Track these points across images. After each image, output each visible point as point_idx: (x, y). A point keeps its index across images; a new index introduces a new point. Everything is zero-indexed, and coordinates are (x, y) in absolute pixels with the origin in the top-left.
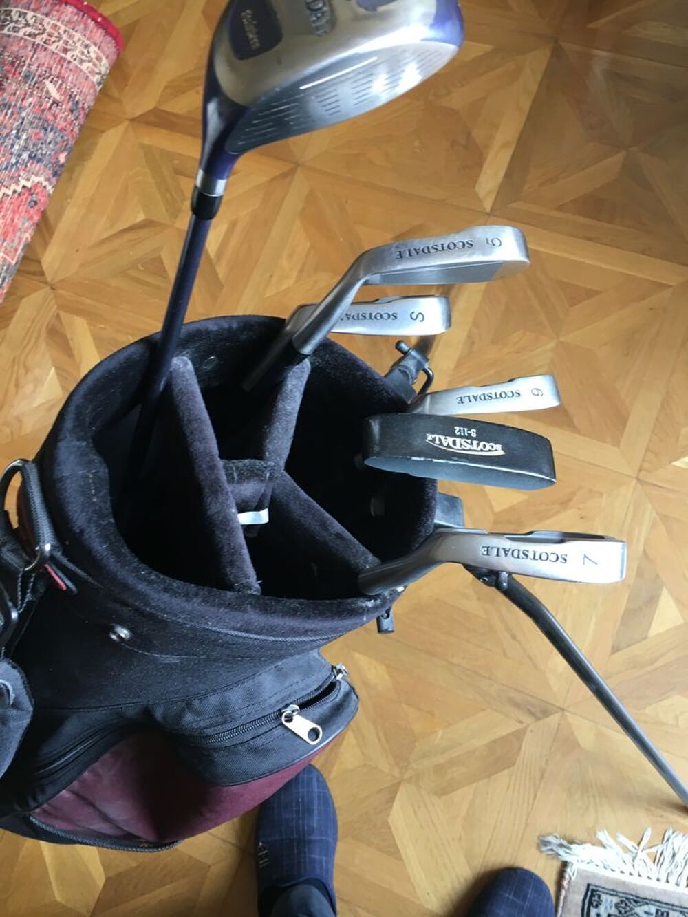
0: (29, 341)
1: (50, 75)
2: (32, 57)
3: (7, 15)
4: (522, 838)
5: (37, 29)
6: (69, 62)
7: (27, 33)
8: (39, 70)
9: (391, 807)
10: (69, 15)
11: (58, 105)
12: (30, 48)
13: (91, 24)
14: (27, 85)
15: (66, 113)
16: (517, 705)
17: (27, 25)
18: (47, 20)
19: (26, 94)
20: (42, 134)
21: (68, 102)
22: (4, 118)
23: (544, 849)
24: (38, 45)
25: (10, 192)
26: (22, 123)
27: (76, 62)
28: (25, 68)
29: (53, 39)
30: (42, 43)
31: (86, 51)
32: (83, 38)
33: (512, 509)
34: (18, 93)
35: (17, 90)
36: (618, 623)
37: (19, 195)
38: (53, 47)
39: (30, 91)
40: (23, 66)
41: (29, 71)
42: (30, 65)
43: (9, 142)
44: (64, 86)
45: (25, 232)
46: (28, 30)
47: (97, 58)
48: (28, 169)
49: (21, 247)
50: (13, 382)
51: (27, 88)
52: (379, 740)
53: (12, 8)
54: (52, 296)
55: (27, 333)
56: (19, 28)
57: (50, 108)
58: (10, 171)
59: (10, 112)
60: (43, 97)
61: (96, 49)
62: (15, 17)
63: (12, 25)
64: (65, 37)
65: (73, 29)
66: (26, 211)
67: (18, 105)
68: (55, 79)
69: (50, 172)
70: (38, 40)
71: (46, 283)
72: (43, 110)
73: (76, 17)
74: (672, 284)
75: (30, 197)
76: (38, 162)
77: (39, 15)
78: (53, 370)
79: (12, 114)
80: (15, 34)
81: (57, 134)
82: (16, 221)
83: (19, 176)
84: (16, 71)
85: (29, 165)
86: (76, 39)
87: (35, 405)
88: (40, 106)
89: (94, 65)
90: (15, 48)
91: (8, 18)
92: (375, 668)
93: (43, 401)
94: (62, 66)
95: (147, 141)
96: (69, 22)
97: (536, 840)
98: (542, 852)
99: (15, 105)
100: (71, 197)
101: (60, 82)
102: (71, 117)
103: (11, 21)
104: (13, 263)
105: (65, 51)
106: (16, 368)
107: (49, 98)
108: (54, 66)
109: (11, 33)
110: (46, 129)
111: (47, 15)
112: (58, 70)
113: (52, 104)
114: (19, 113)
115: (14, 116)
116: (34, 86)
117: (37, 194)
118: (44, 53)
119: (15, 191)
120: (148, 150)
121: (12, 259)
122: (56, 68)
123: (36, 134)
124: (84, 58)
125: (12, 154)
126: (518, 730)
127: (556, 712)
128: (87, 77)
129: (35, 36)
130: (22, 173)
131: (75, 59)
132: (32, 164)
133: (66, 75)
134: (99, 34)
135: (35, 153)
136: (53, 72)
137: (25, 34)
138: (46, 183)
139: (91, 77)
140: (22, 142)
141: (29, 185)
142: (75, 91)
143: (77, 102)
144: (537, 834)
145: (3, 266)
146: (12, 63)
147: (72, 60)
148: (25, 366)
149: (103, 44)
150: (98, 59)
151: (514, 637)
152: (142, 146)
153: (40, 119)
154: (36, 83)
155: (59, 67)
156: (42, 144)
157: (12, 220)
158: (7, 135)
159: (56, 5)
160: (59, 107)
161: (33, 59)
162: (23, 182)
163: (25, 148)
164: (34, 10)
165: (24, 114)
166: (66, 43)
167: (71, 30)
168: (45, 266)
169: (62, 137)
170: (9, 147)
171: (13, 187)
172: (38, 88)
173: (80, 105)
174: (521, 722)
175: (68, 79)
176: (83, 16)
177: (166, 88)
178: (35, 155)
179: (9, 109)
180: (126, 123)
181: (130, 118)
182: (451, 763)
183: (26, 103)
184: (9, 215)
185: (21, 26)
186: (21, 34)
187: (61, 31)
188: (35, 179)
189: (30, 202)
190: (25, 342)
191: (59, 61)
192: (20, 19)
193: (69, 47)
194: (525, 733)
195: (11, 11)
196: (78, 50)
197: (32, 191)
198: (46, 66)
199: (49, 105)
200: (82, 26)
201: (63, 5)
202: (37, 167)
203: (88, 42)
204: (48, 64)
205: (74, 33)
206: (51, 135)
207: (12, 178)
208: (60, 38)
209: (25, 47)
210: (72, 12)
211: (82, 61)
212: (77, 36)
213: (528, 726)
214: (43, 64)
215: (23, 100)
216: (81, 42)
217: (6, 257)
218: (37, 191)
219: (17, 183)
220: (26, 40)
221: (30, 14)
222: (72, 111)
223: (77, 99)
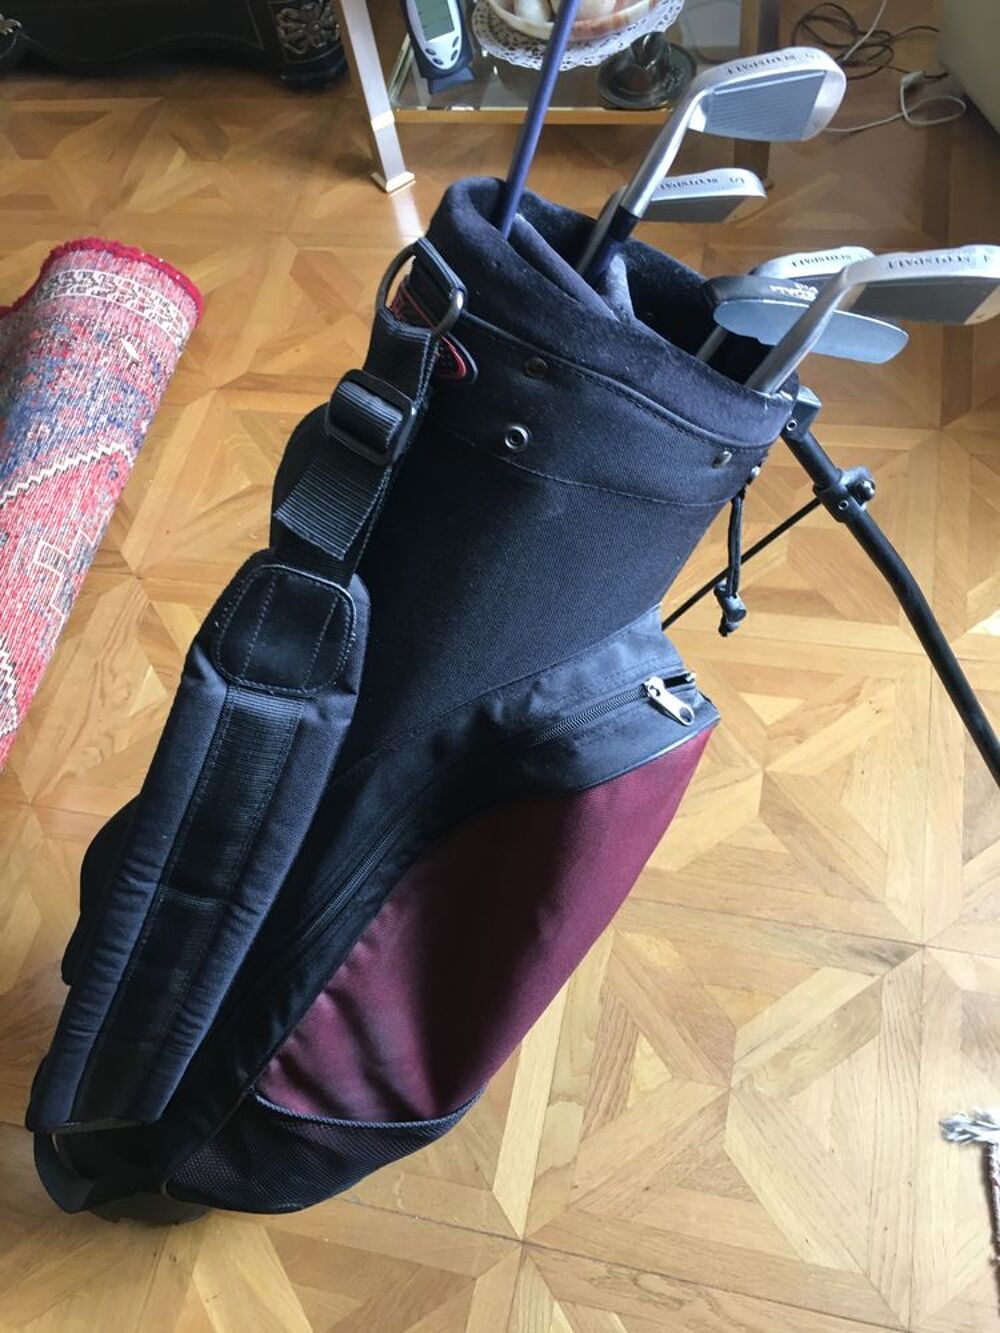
0: (114, 642)
1: (126, 334)
2: (104, 315)
3: (67, 278)
4: (917, 1130)
5: (107, 287)
6: (147, 320)
7: (96, 292)
8: (113, 329)
9: (724, 1128)
10: (144, 273)
11: (137, 365)
12: (100, 306)
13: (169, 282)
14: (101, 344)
15: (147, 375)
16: (860, 953)
17: (95, 284)
18: (117, 279)
19: (99, 354)
20: (121, 397)
21: (150, 362)
22: (76, 380)
23: (952, 1136)
24: (110, 303)
25: (87, 459)
26: (97, 384)
27: (156, 321)
28: (95, 328)
29: (127, 297)
30: (114, 301)
31: (165, 309)
32: (160, 295)
33: (787, 719)
34: (90, 353)
35: (89, 349)
36: (961, 825)
37: (99, 462)
38: (128, 305)
39: (104, 350)
40: (93, 326)
41: (101, 330)
42: (101, 324)
43: (83, 404)
44: (143, 344)
45: (106, 508)
46: (96, 289)
47: (177, 318)
48: (107, 434)
49: (101, 527)
50: (97, 692)
51: (100, 348)
52: (685, 1039)
53: (73, 270)
54: (139, 586)
55: (110, 635)
56: (85, 289)
57: (129, 368)
58: (87, 436)
59: (81, 373)
60: (120, 356)
61: (176, 308)
62: (78, 277)
63: (77, 285)
64: (140, 295)
65: (149, 286)
66: (107, 483)
67: (91, 365)
68: (133, 338)
69: (132, 440)
70: (109, 298)
71: (130, 574)
72: (121, 371)
73: (151, 275)
74: (905, 448)
75: (110, 467)
76: (119, 426)
77: (108, 274)
78: (151, 667)
79: (85, 374)
80: (82, 294)
81: (138, 397)
82: (95, 493)
83: (98, 440)
84: (85, 330)
85: (108, 429)
86: (153, 297)
87: (132, 713)
88: (118, 366)
89: (175, 325)
90: (82, 309)
91: (70, 280)
92: (657, 945)
93: (141, 708)
94: (140, 324)
95: (242, 406)
96: (144, 280)
97: (937, 1129)
98: (951, 1141)
99: (88, 366)
100: (152, 478)
101: (138, 341)
102: (152, 380)
103: (74, 282)
104: (93, 544)
105: (142, 308)
106: (99, 675)
107: (127, 358)
108: (131, 325)
109: (76, 294)
110: (126, 392)
111: (117, 273)
112: (135, 329)
113: (131, 365)
114: (93, 374)
115: (88, 376)
116: (108, 345)
117: (118, 464)
118: (118, 311)
119: (93, 458)
120: (245, 416)
121: (92, 540)
122: (133, 326)
123: (115, 395)
124: (163, 317)
125: (87, 417)
126: (871, 986)
127: (915, 951)
128: (168, 338)
129: (105, 294)
130: (100, 438)
131: (154, 318)
132: (112, 428)
133: (145, 334)
134: (177, 293)
135: (114, 416)
136: (130, 330)
137: (92, 293)
138: (127, 453)
139: (172, 338)
140: (99, 404)
141: (109, 452)
142: (156, 351)
143: (159, 365)
144: (937, 1119)
145: (82, 546)
146: (81, 323)
147: (150, 319)
148: (111, 670)
149: (183, 304)
150: (179, 319)
151: (832, 870)
152: (238, 412)
153: (118, 379)
154: (111, 341)
155: (136, 325)
156: (122, 406)
157: (92, 492)
158: (81, 397)
159: (127, 262)
160: (139, 368)
161: (105, 318)
162: (102, 448)
163: (103, 411)
164: (100, 270)
165: (99, 374)
166: (143, 300)
167: (146, 288)
168: (126, 555)
169: (144, 402)
170: (84, 409)
171: (91, 453)
172: (114, 347)
173: (162, 368)
174: (872, 975)
175: (146, 338)
176: (159, 273)
177: (258, 351)
178: (115, 419)
179: (80, 369)
180: (215, 391)
181: (218, 385)
182: (792, 1049)
183: (101, 362)
184: (88, 485)
185: (87, 285)
186: (88, 293)
187: (136, 289)
188: (115, 446)
189: (111, 472)
190: (109, 644)
191: (136, 319)
192: (85, 279)
193: (145, 305)
194: (881, 988)
195: (72, 274)
196: (156, 308)
197: (113, 459)
198: (121, 323)
199: (127, 365)
200: (159, 284)
201: (136, 263)
202: (117, 432)
203: (165, 300)
204: (124, 322)
205: (150, 290)
206: (131, 399)
207: (89, 443)
208: (134, 296)
209: (94, 306)
210: (146, 270)
211: (161, 320)
212: (154, 294)
213: (883, 976)
214: (118, 323)
215: (96, 360)
216: (159, 300)
217: (86, 536)
218: (118, 460)
219: (95, 449)
220: (95, 299)
221: (96, 274)
222: (153, 374)
223: (158, 361)
